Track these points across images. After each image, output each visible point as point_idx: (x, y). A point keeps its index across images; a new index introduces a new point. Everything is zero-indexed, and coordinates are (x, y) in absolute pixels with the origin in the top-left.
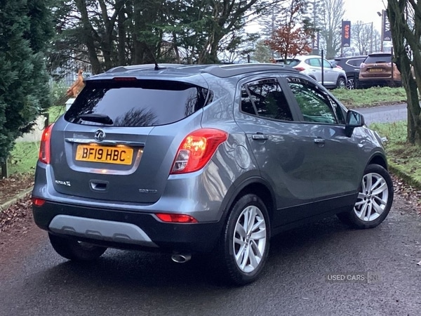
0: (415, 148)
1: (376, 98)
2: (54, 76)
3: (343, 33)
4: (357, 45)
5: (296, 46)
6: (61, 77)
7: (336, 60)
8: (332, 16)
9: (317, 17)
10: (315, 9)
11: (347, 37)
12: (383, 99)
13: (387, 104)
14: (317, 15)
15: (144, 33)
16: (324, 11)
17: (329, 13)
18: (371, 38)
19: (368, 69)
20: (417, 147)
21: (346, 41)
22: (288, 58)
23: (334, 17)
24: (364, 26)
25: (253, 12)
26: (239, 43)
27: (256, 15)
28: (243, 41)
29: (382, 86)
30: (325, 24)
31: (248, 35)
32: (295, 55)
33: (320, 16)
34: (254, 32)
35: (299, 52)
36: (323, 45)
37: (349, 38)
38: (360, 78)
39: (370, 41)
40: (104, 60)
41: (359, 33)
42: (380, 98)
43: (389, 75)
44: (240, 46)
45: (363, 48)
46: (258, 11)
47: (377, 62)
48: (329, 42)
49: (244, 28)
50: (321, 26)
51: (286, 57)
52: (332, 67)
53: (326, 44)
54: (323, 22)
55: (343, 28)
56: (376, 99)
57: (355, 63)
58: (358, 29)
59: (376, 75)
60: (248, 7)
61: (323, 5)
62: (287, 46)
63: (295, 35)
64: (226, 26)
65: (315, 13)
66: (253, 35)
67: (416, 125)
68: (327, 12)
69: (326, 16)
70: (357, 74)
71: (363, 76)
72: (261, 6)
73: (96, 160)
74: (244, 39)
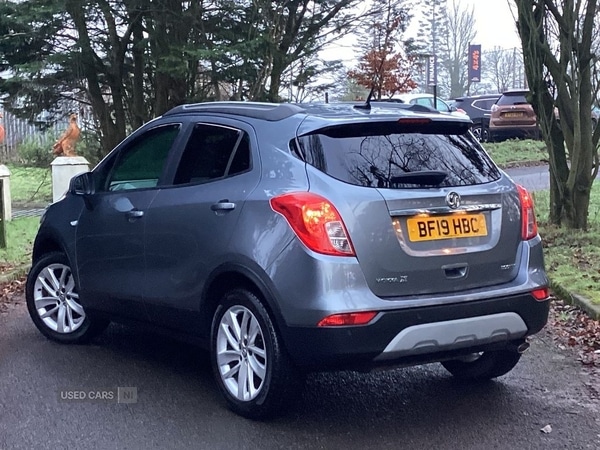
0: (560, 231)
1: (512, 155)
2: (37, 124)
3: (470, 63)
4: (494, 80)
5: (394, 79)
6: (48, 126)
7: (457, 100)
8: (458, 39)
9: (438, 40)
10: (435, 29)
11: (476, 68)
12: (523, 157)
13: (529, 164)
14: (437, 37)
15: (167, 59)
16: (447, 32)
17: (455, 35)
18: (513, 70)
19: (502, 114)
20: (563, 229)
21: (475, 74)
22: (383, 97)
23: (462, 40)
24: (504, 54)
25: (331, 29)
26: (312, 74)
27: (337, 35)
28: (318, 72)
29: (522, 138)
30: (449, 51)
31: (325, 63)
32: (393, 92)
33: (441, 39)
34: (333, 59)
35: (398, 89)
36: (445, 80)
37: (479, 69)
38: (492, 126)
39: (512, 75)
40: (111, 101)
41: (496, 63)
42: (520, 156)
43: (533, 122)
44: (312, 79)
45: (503, 84)
46: (338, 29)
47: (515, 104)
48: (454, 75)
49: (319, 53)
50: (443, 54)
51: (379, 96)
52: (450, 111)
53: (449, 79)
54: (446, 47)
55: (470, 55)
56: (513, 157)
57: (485, 104)
58: (495, 56)
59: (513, 123)
60: (325, 22)
61: (446, 23)
62: (381, 79)
63: (393, 64)
64: (292, 50)
65: (433, 34)
66: (332, 63)
67: (562, 196)
68: (451, 34)
69: (450, 39)
70: (487, 120)
71: (494, 123)
72: (344, 20)
73: (443, 236)
74: (318, 69)
